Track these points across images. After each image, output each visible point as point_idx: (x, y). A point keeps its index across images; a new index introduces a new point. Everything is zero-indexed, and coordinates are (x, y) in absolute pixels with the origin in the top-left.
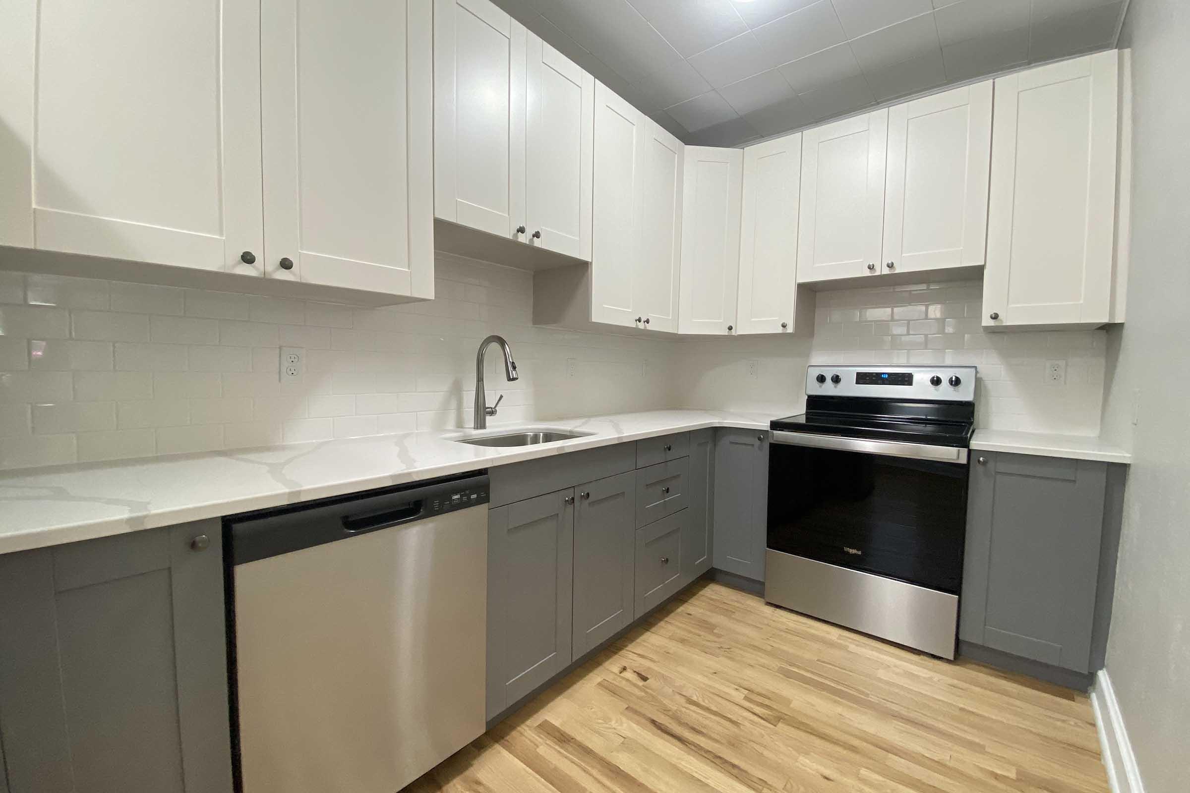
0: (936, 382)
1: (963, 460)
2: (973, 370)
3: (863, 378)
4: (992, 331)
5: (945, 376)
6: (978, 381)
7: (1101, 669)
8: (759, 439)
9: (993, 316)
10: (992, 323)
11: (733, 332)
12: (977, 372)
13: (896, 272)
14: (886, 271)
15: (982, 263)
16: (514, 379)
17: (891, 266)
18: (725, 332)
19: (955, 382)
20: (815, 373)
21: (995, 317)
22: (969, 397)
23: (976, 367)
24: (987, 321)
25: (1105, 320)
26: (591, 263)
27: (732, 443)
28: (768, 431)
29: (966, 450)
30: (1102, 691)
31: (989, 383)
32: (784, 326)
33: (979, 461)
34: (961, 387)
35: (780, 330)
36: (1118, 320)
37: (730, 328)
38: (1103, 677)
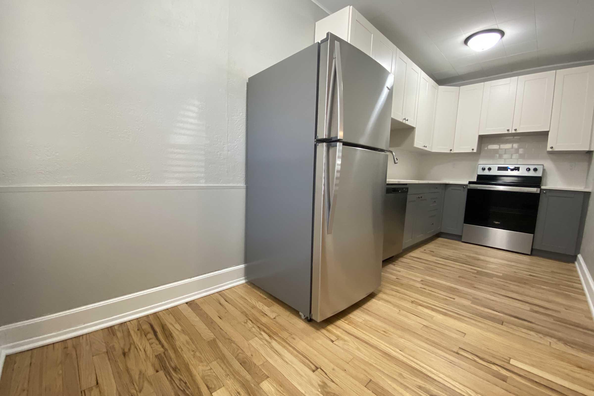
0: (528, 170)
1: (538, 192)
2: (542, 166)
3: (500, 169)
4: (549, 153)
5: (532, 168)
6: (544, 170)
7: (579, 254)
8: (464, 188)
9: (551, 147)
10: (550, 150)
11: (452, 152)
12: (543, 167)
13: (518, 132)
14: (514, 132)
15: (548, 130)
16: (397, 163)
17: (516, 130)
18: (449, 152)
19: (535, 170)
20: (481, 167)
21: (552, 148)
22: (540, 175)
23: (543, 165)
24: (549, 149)
25: (587, 149)
26: (415, 128)
27: (452, 189)
28: (467, 185)
29: (540, 189)
30: (579, 261)
31: (548, 171)
32: (473, 150)
33: (544, 193)
34: (537, 172)
35: (471, 151)
36: (592, 150)
37: (451, 150)
38: (579, 256)
